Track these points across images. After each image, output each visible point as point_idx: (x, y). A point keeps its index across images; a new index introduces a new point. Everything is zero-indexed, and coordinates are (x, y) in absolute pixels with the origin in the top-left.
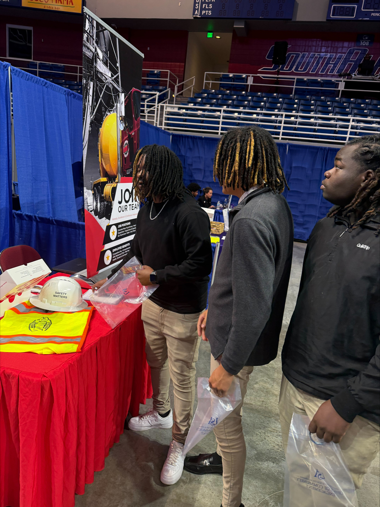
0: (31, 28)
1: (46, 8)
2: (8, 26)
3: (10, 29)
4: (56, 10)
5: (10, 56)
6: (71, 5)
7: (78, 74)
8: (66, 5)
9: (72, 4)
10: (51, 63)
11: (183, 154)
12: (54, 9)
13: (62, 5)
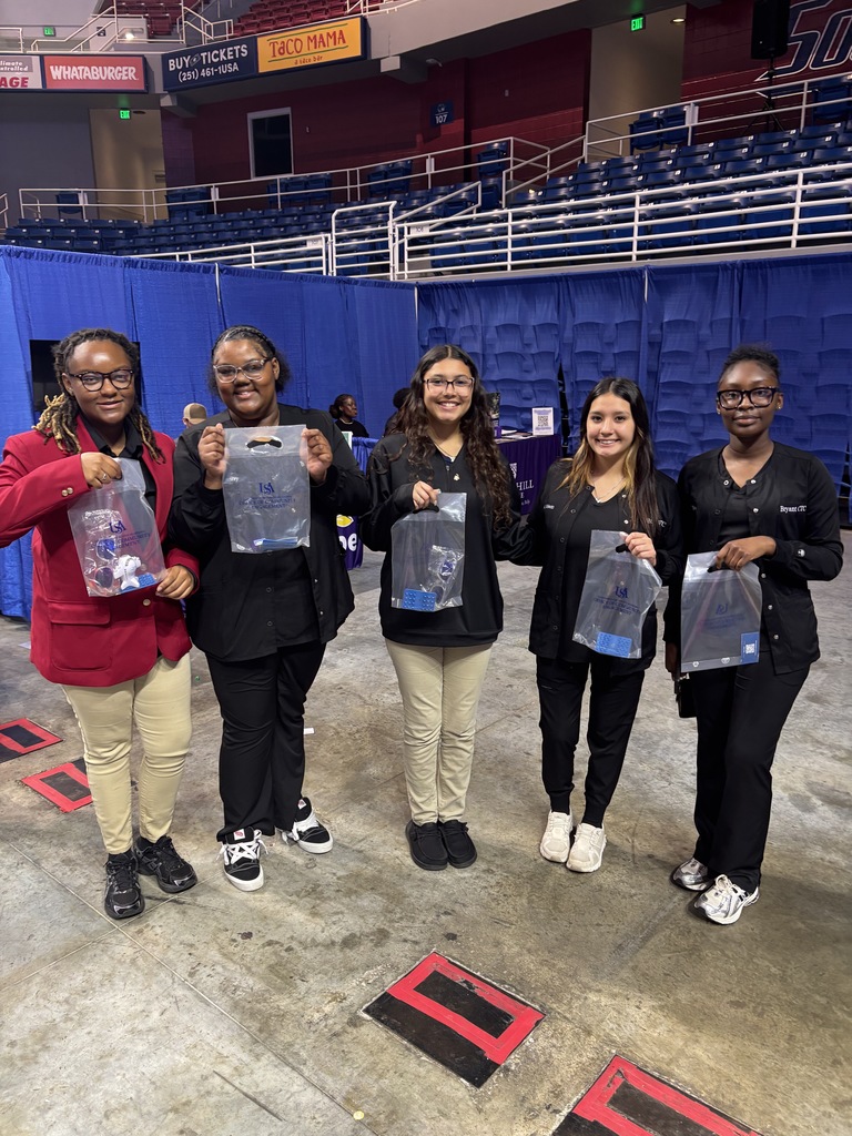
0: (287, 111)
1: (299, 65)
2: (252, 116)
3: (255, 122)
4: (317, 62)
5: (257, 175)
6: (342, 45)
7: (348, 187)
8: (332, 46)
9: (344, 42)
10: (308, 175)
11: (442, 325)
12: (312, 62)
13: (327, 48)
